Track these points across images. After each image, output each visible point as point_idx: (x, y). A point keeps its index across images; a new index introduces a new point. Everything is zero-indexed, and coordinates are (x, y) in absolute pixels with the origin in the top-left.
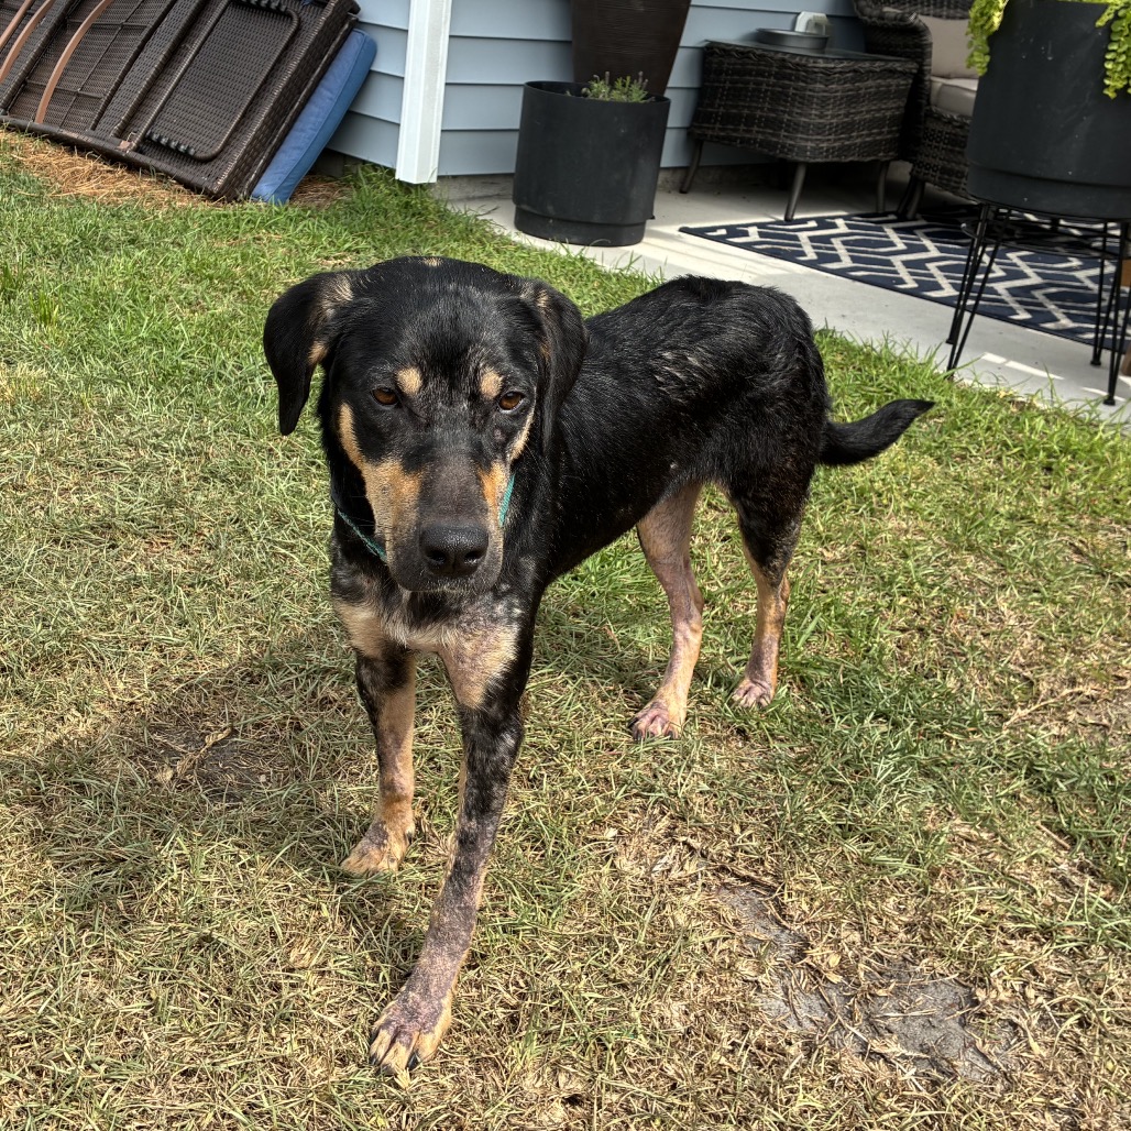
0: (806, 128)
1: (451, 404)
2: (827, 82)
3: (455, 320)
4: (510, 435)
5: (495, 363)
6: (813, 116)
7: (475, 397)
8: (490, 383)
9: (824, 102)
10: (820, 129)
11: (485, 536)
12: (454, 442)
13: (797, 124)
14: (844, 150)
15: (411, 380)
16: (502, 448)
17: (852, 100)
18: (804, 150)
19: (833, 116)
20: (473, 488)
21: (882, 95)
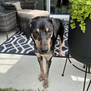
0: (5, 26)
1: (43, 33)
2: (6, 18)
3: (43, 23)
4: (50, 35)
5: (48, 27)
6: (5, 24)
7: (46, 31)
8: (47, 30)
9: (6, 21)
10: (7, 25)
11: (48, 48)
12: (44, 37)
13: (3, 25)
14: (12, 27)
15: (38, 30)
16: (49, 37)
17: (10, 19)
18: (6, 29)
19: (8, 23)
20: (46, 42)
21: (13, 17)
